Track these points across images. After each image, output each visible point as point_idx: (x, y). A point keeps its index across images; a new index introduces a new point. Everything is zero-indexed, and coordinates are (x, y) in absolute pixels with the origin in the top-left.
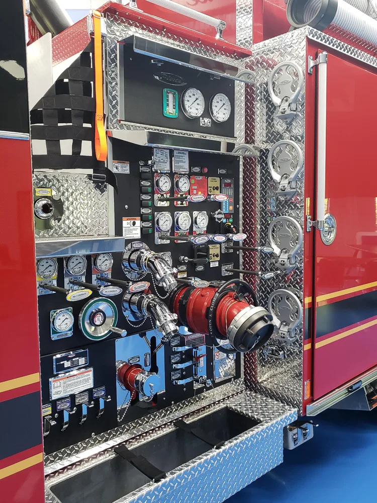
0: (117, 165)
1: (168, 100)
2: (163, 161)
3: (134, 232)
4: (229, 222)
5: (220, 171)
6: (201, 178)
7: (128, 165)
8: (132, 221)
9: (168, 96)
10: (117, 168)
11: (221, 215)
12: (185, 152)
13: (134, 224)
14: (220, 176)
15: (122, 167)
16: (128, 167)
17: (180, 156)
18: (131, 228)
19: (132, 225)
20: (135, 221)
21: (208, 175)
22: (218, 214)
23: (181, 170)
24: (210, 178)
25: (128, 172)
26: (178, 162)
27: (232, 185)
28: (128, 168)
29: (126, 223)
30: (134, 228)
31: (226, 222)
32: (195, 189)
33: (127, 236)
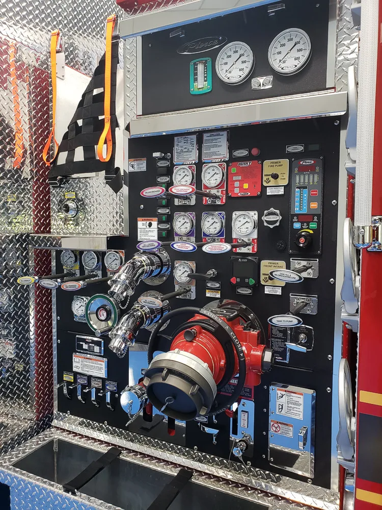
0: (133, 163)
1: (196, 74)
2: (186, 150)
3: (150, 234)
4: (308, 228)
5: (291, 149)
6: (249, 164)
7: (145, 161)
8: (148, 222)
9: (196, 69)
10: (133, 167)
11: (275, 216)
12: (221, 133)
13: (150, 225)
14: (290, 156)
15: (138, 165)
16: (145, 163)
17: (212, 140)
18: (146, 229)
19: (148, 227)
20: (152, 222)
21: (262, 158)
22: (269, 214)
23: (214, 157)
24: (267, 163)
25: (144, 169)
26: (209, 148)
27: (317, 168)
28: (145, 165)
29: (141, 224)
30: (150, 229)
31: (302, 228)
32: (237, 181)
33: (142, 237)
